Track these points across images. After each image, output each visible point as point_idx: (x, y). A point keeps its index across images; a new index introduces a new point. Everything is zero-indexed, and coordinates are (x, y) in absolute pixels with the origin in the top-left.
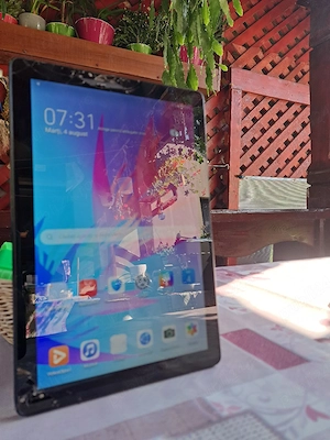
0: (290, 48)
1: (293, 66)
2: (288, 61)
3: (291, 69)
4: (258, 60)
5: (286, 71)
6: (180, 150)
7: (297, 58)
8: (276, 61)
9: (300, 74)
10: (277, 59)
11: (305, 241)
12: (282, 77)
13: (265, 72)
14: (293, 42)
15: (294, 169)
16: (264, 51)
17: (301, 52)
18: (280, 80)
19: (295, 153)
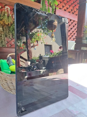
0: (72, 4)
1: (72, 9)
2: (71, 8)
3: (72, 10)
4: (63, 7)
5: (70, 11)
6: (41, 31)
7: (73, 7)
8: (68, 8)
9: (74, 12)
10: (68, 7)
11: (73, 58)
12: (69, 12)
13: (65, 10)
14: (73, 2)
15: (70, 38)
16: (65, 4)
17: (74, 5)
18: (69, 13)
19: (71, 34)
